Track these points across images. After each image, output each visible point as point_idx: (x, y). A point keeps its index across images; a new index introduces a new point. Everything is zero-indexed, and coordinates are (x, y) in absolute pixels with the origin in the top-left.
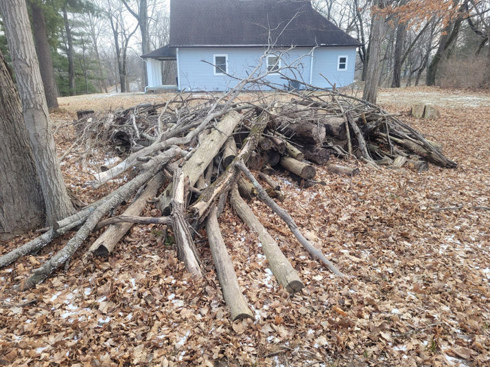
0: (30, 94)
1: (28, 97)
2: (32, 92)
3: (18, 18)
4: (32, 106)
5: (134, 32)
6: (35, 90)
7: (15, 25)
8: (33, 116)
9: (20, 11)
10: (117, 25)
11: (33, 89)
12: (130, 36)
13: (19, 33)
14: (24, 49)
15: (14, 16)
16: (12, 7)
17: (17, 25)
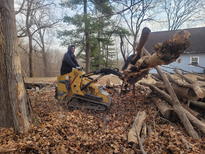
0: (10, 71)
1: (9, 72)
2: (10, 70)
3: (8, 34)
4: (10, 77)
5: (132, 51)
6: (13, 69)
7: (7, 37)
8: (11, 82)
9: (10, 31)
10: (125, 48)
11: (11, 68)
12: (130, 52)
13: (8, 41)
14: (10, 49)
15: (7, 33)
16: (6, 29)
17: (8, 37)
